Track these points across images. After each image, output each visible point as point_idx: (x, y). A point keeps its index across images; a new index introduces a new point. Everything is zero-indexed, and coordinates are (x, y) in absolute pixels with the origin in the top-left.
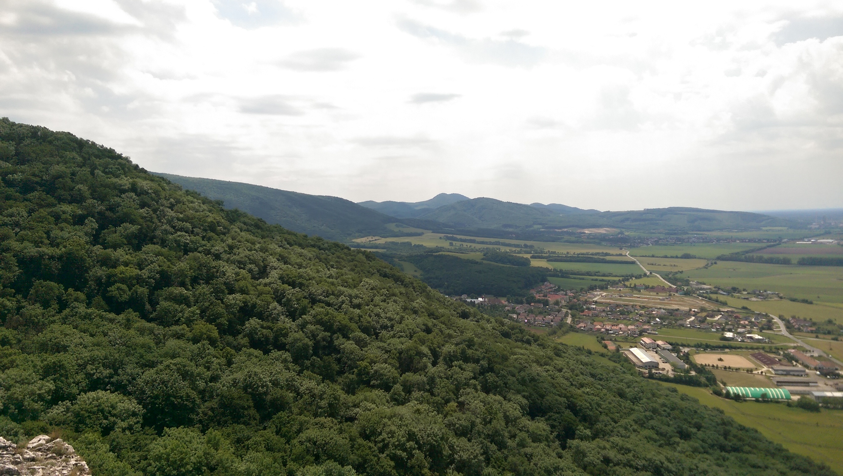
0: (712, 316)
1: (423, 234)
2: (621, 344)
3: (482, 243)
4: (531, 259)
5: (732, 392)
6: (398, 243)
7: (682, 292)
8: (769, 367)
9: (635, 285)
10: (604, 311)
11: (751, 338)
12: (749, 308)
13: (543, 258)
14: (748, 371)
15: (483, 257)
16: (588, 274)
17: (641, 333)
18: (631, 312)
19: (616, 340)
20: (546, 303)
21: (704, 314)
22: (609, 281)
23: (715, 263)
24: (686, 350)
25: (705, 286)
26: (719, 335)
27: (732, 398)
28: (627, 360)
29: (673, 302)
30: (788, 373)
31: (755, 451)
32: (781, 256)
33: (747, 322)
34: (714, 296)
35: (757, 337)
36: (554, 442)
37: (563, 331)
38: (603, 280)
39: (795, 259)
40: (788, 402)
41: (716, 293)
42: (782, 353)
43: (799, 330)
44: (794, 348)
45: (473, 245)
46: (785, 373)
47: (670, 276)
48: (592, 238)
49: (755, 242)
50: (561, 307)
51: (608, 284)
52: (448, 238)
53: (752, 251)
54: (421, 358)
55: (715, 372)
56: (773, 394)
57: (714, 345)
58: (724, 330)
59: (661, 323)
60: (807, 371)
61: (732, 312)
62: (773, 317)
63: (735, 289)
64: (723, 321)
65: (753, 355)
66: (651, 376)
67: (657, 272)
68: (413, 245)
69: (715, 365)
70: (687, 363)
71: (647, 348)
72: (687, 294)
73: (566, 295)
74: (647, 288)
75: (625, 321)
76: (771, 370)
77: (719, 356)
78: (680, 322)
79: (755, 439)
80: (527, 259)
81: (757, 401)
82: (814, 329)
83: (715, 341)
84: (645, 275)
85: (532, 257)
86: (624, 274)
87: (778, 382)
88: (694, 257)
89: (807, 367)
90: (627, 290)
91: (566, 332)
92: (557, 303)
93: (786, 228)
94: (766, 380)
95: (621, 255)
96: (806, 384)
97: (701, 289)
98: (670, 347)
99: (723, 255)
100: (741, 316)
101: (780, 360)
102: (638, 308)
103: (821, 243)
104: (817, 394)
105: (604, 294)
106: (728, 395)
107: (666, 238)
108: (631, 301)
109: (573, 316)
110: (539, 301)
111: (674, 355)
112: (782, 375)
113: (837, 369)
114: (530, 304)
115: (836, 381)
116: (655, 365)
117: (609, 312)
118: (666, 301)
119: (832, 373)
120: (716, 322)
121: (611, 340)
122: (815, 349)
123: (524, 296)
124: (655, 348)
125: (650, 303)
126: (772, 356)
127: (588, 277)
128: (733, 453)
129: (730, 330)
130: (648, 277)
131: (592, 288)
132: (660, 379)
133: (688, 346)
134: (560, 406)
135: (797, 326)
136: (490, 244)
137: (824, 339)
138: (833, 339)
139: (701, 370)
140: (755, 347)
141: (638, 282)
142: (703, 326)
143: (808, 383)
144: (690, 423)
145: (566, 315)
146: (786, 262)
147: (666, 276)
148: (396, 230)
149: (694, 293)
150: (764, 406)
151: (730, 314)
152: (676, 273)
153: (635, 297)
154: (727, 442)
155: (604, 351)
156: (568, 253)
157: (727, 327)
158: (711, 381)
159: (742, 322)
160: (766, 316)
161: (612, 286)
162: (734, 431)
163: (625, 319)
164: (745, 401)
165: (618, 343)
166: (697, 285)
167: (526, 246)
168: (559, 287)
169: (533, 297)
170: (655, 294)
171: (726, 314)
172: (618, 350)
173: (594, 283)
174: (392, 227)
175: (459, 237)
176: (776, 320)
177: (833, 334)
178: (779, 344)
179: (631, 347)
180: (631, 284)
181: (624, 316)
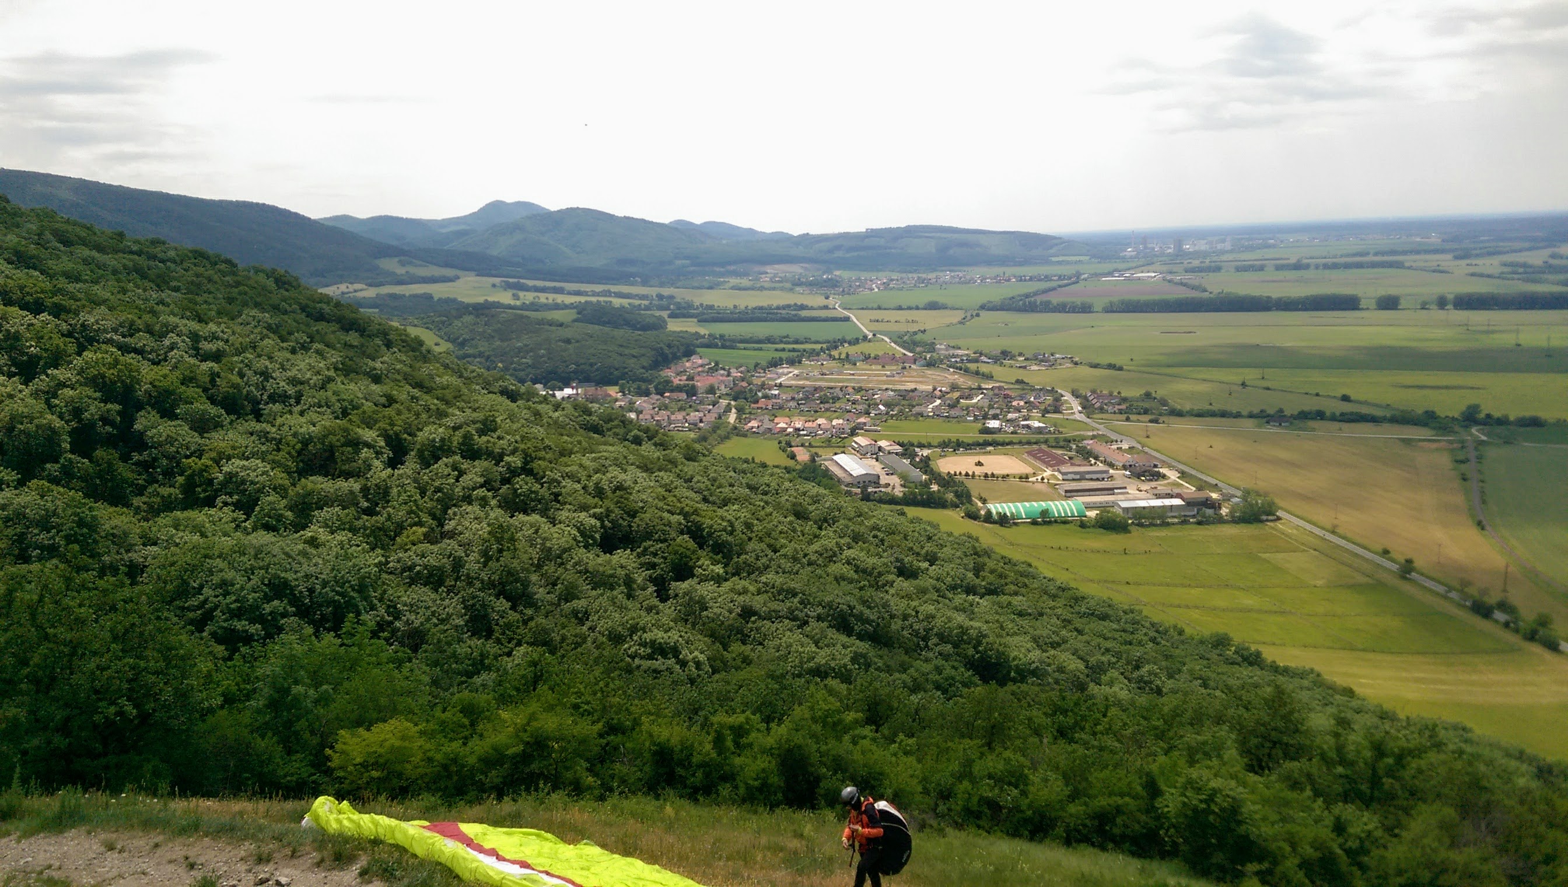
0: (969, 397)
1: (457, 278)
2: (820, 451)
3: (578, 293)
4: (668, 320)
5: (994, 512)
6: (404, 295)
7: (923, 362)
8: (1054, 471)
9: (848, 355)
10: (793, 399)
11: (1028, 427)
12: (1026, 380)
13: (691, 316)
14: (1021, 478)
15: (575, 316)
16: (769, 340)
17: (853, 433)
18: (839, 399)
19: (810, 446)
20: (691, 391)
21: (956, 395)
22: (804, 350)
23: (978, 315)
24: (926, 452)
25: (960, 352)
26: (979, 425)
27: (995, 522)
28: (827, 474)
29: (907, 379)
30: (1082, 476)
31: (1023, 590)
32: (1078, 301)
33: (1022, 403)
34: (973, 366)
35: (1036, 424)
36: (644, 589)
37: (719, 436)
38: (794, 350)
39: (1099, 304)
40: (1082, 521)
41: (976, 361)
42: (1074, 447)
43: (1101, 410)
44: (1093, 437)
45: (560, 298)
46: (1078, 477)
47: (905, 338)
48: (779, 282)
49: (1040, 280)
50: (720, 397)
51: (802, 356)
52: (509, 286)
53: (1036, 294)
54: (357, 452)
55: (970, 484)
56: (1059, 512)
57: (970, 441)
58: (985, 417)
59: (887, 413)
60: (1111, 471)
61: (1000, 388)
62: (1063, 393)
63: (1005, 354)
64: (986, 402)
65: (1030, 453)
66: (866, 497)
67: (885, 334)
68: (436, 299)
69: (970, 473)
70: (925, 473)
71: (862, 453)
72: (931, 364)
73: (729, 375)
74: (867, 358)
75: (828, 414)
76: (1056, 473)
77: (976, 459)
78: (916, 409)
79: (1026, 575)
80: (660, 318)
81: (1034, 523)
82: (1123, 407)
83: (972, 435)
84: (865, 338)
85: (670, 316)
86: (830, 338)
87: (1066, 491)
88: (944, 307)
89: (1111, 465)
90: (833, 364)
91: (727, 437)
92: (711, 390)
93: (1087, 258)
94: (1050, 490)
95: (826, 307)
96: (1110, 490)
97: (954, 356)
98: (898, 449)
99: (989, 302)
100: (1013, 395)
101: (1071, 458)
102: (851, 390)
103: (1139, 279)
104: (1125, 504)
105: (796, 372)
106: (988, 518)
107: (902, 278)
108: (839, 381)
109: (740, 410)
110: (679, 389)
111: (906, 462)
112: (1074, 480)
113: (1155, 466)
114: (662, 395)
115: (1153, 484)
116: (875, 481)
117: (802, 399)
118: (896, 378)
119: (1149, 471)
120: (974, 406)
121: (803, 445)
122: (1123, 437)
123: (650, 382)
124: (877, 453)
125: (871, 382)
126: (1060, 452)
127: (770, 345)
128: (987, 597)
129: (995, 417)
130: (870, 341)
131: (775, 364)
132: (881, 501)
133: (929, 446)
134: (668, 528)
135: (1098, 405)
136: (593, 295)
137: (1138, 421)
138: (1151, 421)
139: (948, 481)
140: (1034, 440)
141: (852, 350)
142: (953, 412)
143: (1112, 489)
144: (918, 554)
145: (728, 409)
146: (1086, 309)
147: (899, 339)
148: (401, 271)
149: (941, 361)
150: (1044, 529)
151: (996, 391)
152: (915, 333)
153: (846, 374)
154: (977, 581)
155: (791, 463)
156: (735, 307)
157: (992, 412)
158: (963, 497)
159: (1015, 403)
160: (1053, 391)
161: (808, 359)
162: (991, 564)
163: (827, 410)
164: (1016, 524)
165: (813, 450)
166: (947, 350)
167: (660, 297)
168: (717, 364)
169: (668, 382)
170: (880, 367)
171: (991, 393)
172: (813, 460)
173: (778, 355)
174: (390, 265)
175: (530, 283)
176: (1068, 397)
177: (1152, 414)
178: (1070, 434)
179: (836, 454)
180: (840, 354)
181: (827, 406)
